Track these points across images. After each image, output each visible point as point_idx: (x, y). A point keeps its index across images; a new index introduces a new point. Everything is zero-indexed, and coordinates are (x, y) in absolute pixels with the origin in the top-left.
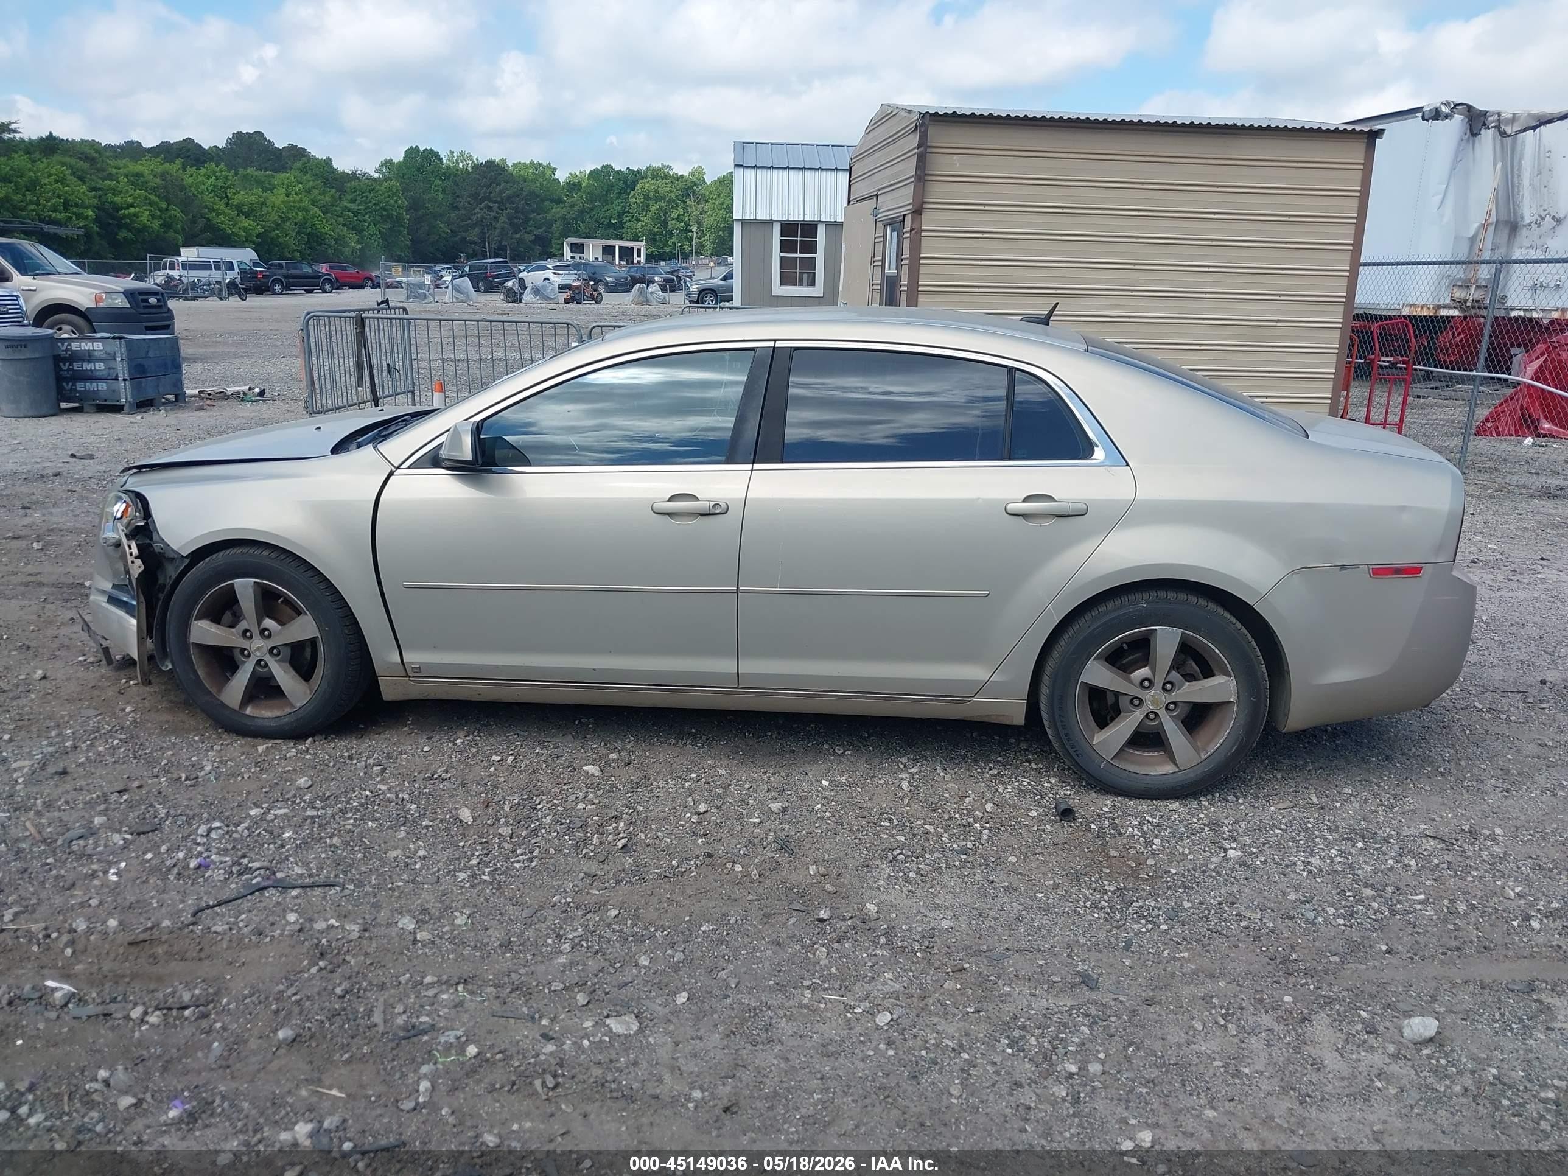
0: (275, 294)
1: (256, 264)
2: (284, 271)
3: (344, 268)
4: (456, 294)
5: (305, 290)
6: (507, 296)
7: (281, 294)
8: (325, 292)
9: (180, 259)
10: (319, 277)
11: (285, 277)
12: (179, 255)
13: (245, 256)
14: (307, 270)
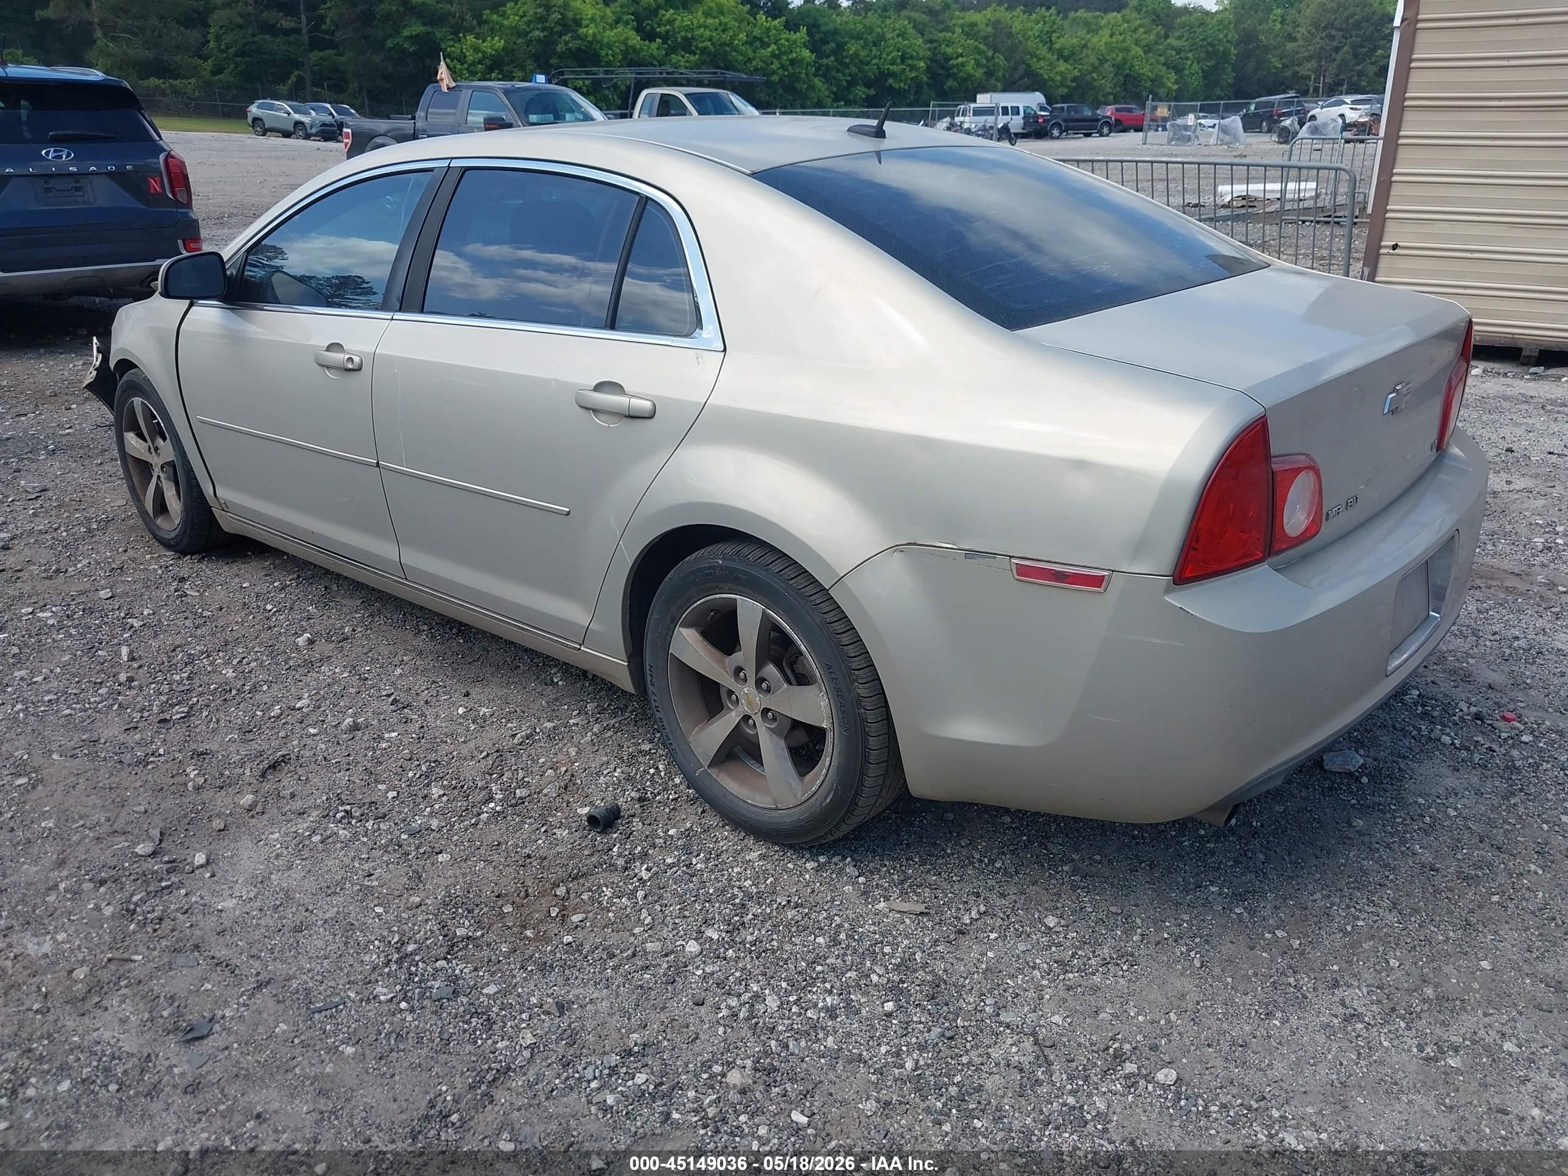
0: (1052, 138)
1: (1042, 109)
2: (1065, 114)
3: (1130, 110)
4: (1221, 135)
5: (1084, 134)
6: (1279, 136)
7: (1058, 138)
8: (1102, 135)
9: (972, 105)
10: (1098, 120)
11: (1065, 121)
12: (975, 101)
13: (1034, 100)
14: (1088, 113)
